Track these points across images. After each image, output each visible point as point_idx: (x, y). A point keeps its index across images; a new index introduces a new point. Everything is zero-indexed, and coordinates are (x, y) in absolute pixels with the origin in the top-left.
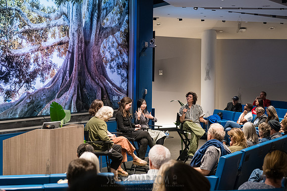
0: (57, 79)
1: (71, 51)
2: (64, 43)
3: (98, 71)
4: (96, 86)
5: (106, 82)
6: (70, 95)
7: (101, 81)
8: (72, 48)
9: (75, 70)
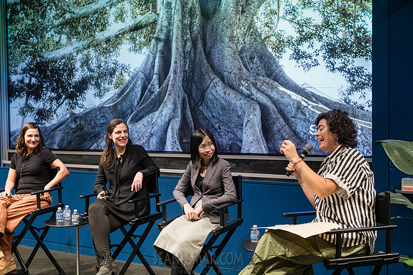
1: (162, 36)
3: (246, 68)
4: (242, 101)
5: (278, 92)
6: (163, 118)
7: (258, 89)
8: (165, 30)
9: (175, 72)
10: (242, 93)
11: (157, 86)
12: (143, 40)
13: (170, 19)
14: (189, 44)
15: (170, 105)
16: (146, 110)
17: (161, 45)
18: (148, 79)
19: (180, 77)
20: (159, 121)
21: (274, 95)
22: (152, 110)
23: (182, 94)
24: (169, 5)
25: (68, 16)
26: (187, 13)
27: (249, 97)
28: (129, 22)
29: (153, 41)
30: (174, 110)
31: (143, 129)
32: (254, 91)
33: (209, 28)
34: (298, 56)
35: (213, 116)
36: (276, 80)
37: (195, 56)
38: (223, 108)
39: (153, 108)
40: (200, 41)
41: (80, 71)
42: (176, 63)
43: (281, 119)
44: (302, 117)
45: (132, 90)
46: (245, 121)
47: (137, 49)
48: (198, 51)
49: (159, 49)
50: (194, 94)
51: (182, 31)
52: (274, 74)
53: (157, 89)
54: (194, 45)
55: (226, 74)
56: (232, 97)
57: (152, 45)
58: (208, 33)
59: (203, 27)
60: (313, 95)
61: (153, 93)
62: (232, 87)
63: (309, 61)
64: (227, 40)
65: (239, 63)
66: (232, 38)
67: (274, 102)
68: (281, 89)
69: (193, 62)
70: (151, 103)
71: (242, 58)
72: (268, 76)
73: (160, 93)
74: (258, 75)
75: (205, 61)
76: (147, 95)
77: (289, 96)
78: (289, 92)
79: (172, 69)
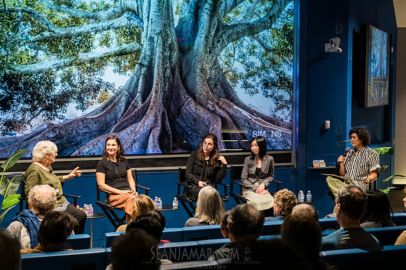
1: (146, 63)
2: (130, 53)
3: (212, 92)
4: (209, 115)
5: (233, 109)
6: (145, 127)
7: (220, 107)
8: (148, 58)
9: (156, 92)
10: (208, 109)
11: (141, 102)
12: (127, 64)
13: (152, 50)
14: (168, 71)
15: (151, 118)
16: (130, 121)
17: (144, 70)
18: (132, 96)
19: (160, 96)
20: (142, 129)
21: (230, 111)
22: (135, 122)
23: (162, 109)
24: (151, 39)
25: (46, 34)
26: (167, 47)
27: (214, 112)
28: (114, 48)
29: (137, 65)
30: (155, 121)
31: (127, 137)
32: (217, 108)
33: (185, 60)
34: (246, 86)
35: (187, 126)
36: (232, 101)
37: (173, 79)
38: (195, 120)
39: (136, 119)
40: (177, 70)
41: (60, 86)
42: (157, 84)
43: (235, 128)
44: (248, 126)
45: (116, 104)
46: (211, 129)
47: (122, 70)
48: (176, 77)
49: (143, 73)
50: (172, 109)
51: (163, 61)
52: (230, 97)
53: (140, 105)
54: (173, 72)
55: (197, 95)
56: (201, 112)
57: (136, 69)
58: (184, 65)
59: (180, 60)
60: (255, 112)
61: (136, 107)
62: (201, 105)
63: (253, 90)
64: (198, 71)
65: (206, 88)
66: (202, 70)
67: (231, 116)
68: (235, 107)
69: (171, 86)
70: (134, 116)
71: (209, 85)
72: (227, 98)
73: (143, 108)
74: (220, 97)
75: (181, 85)
76: (130, 109)
77: (241, 112)
78: (240, 109)
79: (153, 89)
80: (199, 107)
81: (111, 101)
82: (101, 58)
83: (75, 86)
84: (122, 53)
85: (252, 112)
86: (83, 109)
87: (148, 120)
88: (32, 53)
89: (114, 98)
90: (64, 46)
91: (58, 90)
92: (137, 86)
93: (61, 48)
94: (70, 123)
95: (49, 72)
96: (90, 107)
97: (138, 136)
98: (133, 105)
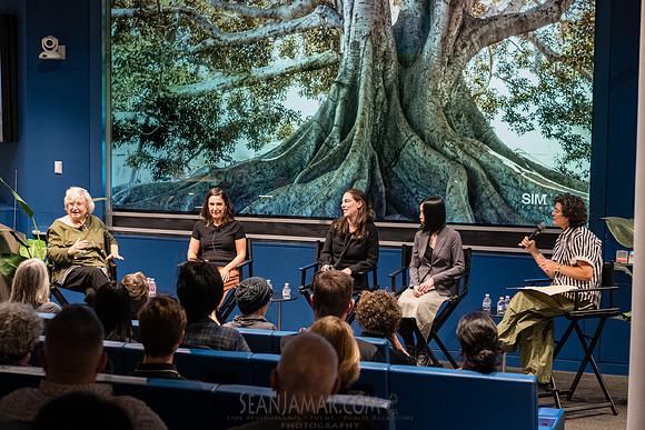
0: (300, 144)
1: (346, 82)
2: (324, 66)
3: (452, 127)
4: (445, 164)
5: (488, 155)
6: (344, 178)
7: (466, 152)
8: (350, 75)
9: (362, 126)
10: (445, 155)
11: (338, 141)
12: (319, 83)
13: (357, 61)
14: (381, 93)
15: (354, 164)
16: (322, 168)
17: (343, 92)
18: (325, 131)
19: (368, 131)
20: (339, 182)
21: (483, 159)
22: (330, 169)
23: (371, 151)
24: (356, 45)
25: (210, 42)
26: (379, 57)
27: (454, 159)
28: (301, 59)
29: (334, 85)
30: (360, 170)
31: (317, 191)
32: (460, 154)
33: (408, 77)
34: (512, 118)
35: (410, 179)
36: (485, 142)
37: (389, 107)
38: (422, 170)
39: (331, 166)
40: (395, 92)
41: (226, 114)
42: (363, 114)
43: (491, 186)
44: (514, 184)
45: (303, 142)
46: (449, 186)
47: (311, 92)
48: (393, 103)
49: (341, 96)
50: (386, 152)
51: (373, 77)
52: (484, 136)
53: (337, 144)
54: (388, 95)
55: (426, 132)
56: (434, 158)
57: (332, 91)
58: (406, 84)
59: (400, 76)
60: (527, 161)
61: (332, 148)
62: (433, 147)
63: (523, 125)
64: (429, 93)
65: (442, 121)
66: (435, 92)
67: (483, 167)
68: (492, 152)
69: (386, 116)
70: (328, 160)
71: (447, 115)
72: (477, 138)
73: (341, 149)
74: (466, 135)
75: (402, 115)
76: (323, 150)
77: (501, 161)
78: (500, 157)
79: (357, 121)
80: (429, 151)
81: (296, 137)
82: (283, 75)
83: (246, 115)
84: (311, 68)
85: (522, 162)
86: (257, 148)
87: (349, 169)
88: (191, 69)
89: (300, 133)
90: (232, 59)
91: (224, 119)
92: (333, 117)
93: (228, 61)
94: (239, 167)
95: (212, 96)
96: (266, 145)
97: (333, 190)
98: (327, 145)
